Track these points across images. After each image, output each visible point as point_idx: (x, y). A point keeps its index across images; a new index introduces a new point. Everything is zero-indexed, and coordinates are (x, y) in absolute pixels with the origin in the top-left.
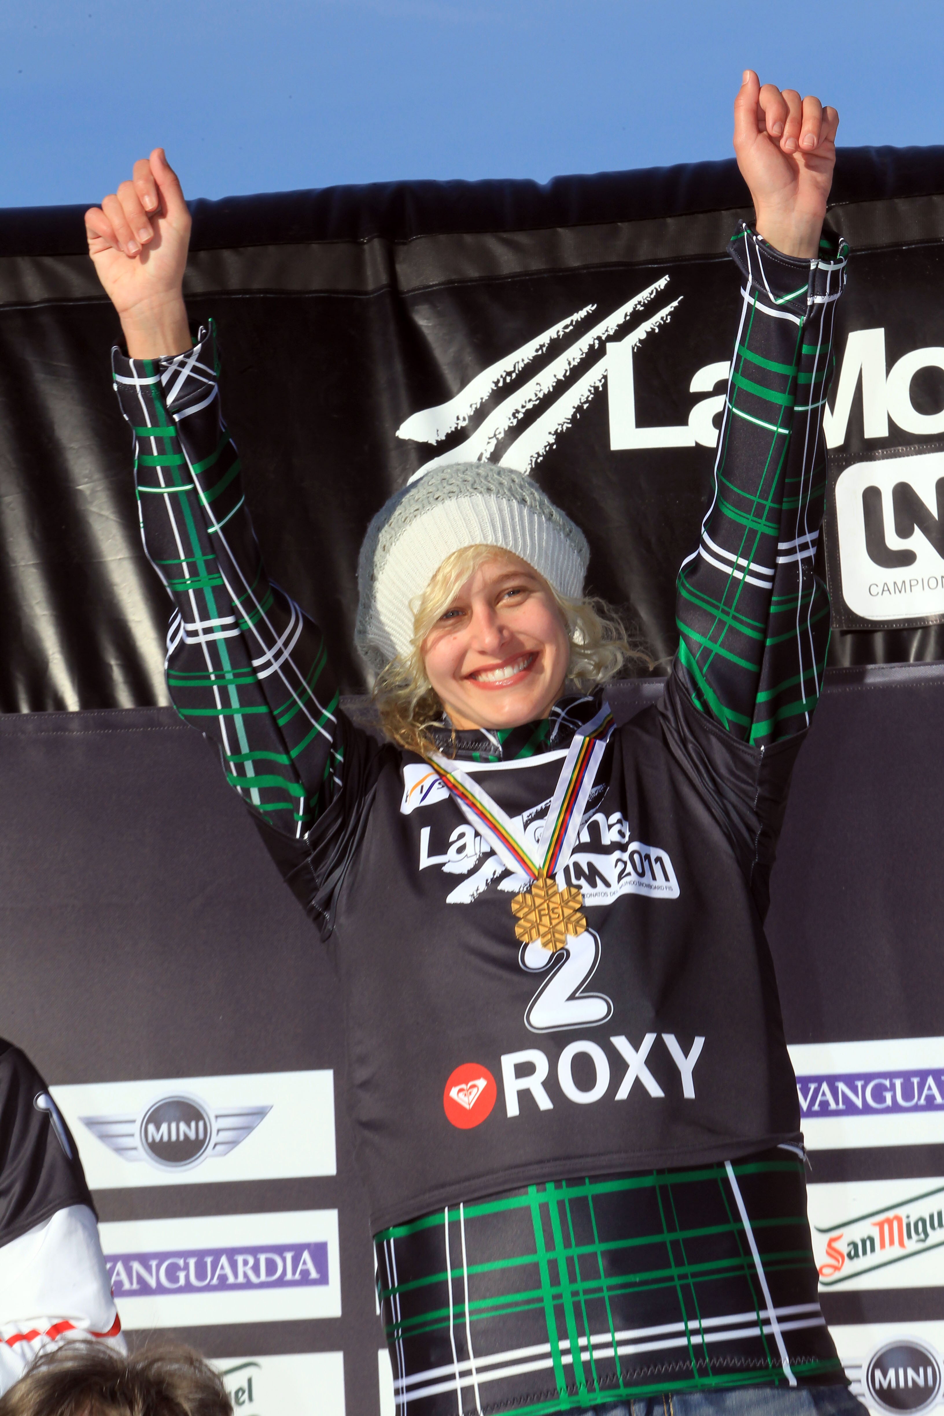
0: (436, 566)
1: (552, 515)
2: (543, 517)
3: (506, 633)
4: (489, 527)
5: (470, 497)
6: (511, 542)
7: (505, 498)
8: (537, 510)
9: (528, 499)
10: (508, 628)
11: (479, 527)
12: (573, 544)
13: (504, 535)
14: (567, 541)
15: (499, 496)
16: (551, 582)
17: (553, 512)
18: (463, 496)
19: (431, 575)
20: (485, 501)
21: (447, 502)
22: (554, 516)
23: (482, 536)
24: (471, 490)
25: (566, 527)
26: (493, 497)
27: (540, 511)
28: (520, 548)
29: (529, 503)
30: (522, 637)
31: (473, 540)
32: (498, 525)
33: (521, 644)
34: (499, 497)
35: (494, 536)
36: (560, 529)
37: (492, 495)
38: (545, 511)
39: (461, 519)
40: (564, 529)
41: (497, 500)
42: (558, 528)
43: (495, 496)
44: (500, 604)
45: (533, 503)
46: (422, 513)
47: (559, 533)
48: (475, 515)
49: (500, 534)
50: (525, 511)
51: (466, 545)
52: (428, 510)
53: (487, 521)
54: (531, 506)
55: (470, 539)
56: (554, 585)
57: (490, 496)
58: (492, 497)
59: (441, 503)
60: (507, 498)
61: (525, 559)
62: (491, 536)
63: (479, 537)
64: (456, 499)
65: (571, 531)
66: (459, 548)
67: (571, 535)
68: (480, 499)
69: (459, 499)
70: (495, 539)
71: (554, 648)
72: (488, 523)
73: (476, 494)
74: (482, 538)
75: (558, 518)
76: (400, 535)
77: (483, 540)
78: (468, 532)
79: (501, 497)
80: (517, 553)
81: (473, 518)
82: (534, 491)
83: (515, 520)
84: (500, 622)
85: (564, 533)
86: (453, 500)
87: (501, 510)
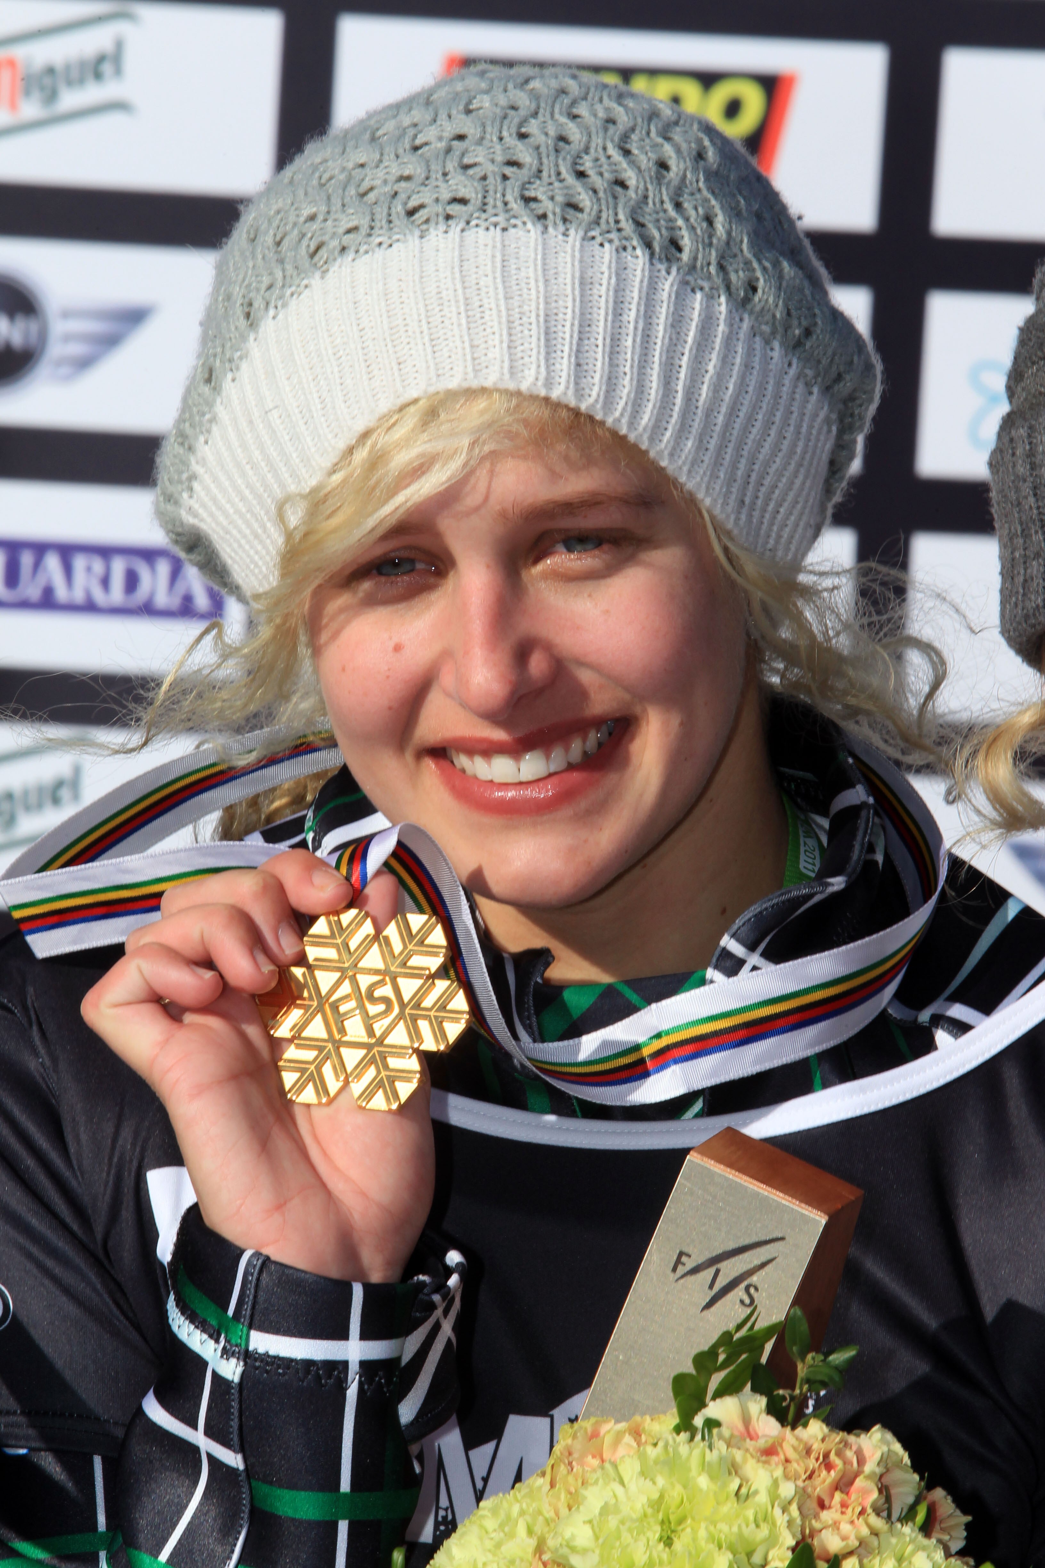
0: (360, 426)
1: (754, 289)
2: (723, 299)
3: (538, 665)
4: (534, 340)
5: (504, 230)
6: (596, 389)
7: (610, 241)
8: (709, 277)
9: (686, 242)
10: (548, 647)
11: (505, 337)
12: (810, 373)
13: (578, 365)
14: (790, 365)
15: (592, 233)
16: (708, 501)
17: (758, 279)
18: (484, 225)
19: (342, 444)
20: (544, 249)
21: (436, 234)
22: (760, 291)
23: (506, 365)
24: (516, 206)
25: (795, 322)
26: (575, 235)
27: (718, 281)
28: (620, 407)
29: (685, 256)
30: (586, 677)
31: (476, 371)
32: (566, 333)
33: (582, 694)
34: (593, 238)
35: (543, 369)
36: (774, 333)
37: (572, 232)
38: (733, 277)
39: (457, 301)
40: (787, 328)
41: (582, 246)
42: (766, 329)
43: (581, 233)
44: (540, 567)
45: (700, 256)
46: (363, 248)
47: (767, 342)
48: (501, 296)
49: (564, 366)
50: (667, 287)
51: (453, 383)
52: (380, 244)
53: (533, 319)
54: (692, 268)
55: (470, 369)
56: (717, 511)
57: (565, 234)
58: (570, 239)
59: (417, 233)
60: (617, 243)
61: (632, 437)
62: (534, 367)
63: (497, 368)
64: (463, 230)
65: (808, 333)
66: (432, 390)
67: (808, 344)
68: (532, 241)
69: (471, 234)
70: (547, 379)
71: (675, 720)
72: (534, 327)
73: (524, 223)
74: (506, 371)
75: (771, 300)
76: (292, 295)
77: (507, 376)
78: (467, 344)
79: (599, 239)
80: (610, 421)
81: (493, 306)
82: (718, 210)
83: (625, 318)
84: (526, 626)
85: (782, 344)
86: (450, 234)
87: (585, 284)
